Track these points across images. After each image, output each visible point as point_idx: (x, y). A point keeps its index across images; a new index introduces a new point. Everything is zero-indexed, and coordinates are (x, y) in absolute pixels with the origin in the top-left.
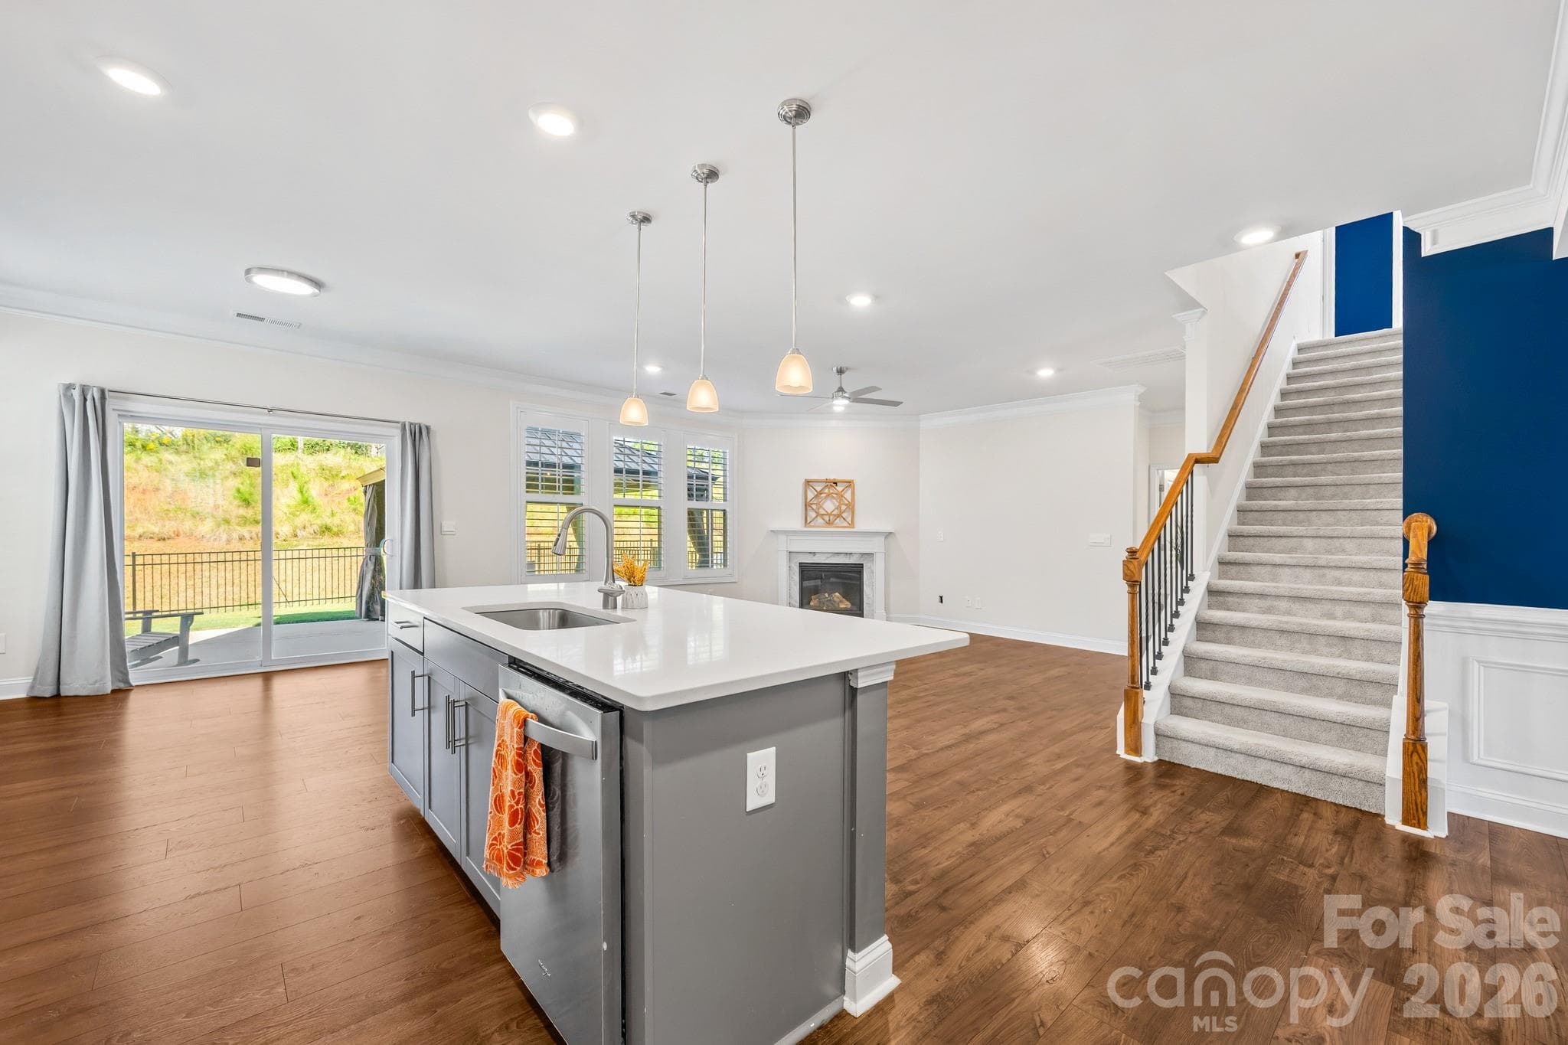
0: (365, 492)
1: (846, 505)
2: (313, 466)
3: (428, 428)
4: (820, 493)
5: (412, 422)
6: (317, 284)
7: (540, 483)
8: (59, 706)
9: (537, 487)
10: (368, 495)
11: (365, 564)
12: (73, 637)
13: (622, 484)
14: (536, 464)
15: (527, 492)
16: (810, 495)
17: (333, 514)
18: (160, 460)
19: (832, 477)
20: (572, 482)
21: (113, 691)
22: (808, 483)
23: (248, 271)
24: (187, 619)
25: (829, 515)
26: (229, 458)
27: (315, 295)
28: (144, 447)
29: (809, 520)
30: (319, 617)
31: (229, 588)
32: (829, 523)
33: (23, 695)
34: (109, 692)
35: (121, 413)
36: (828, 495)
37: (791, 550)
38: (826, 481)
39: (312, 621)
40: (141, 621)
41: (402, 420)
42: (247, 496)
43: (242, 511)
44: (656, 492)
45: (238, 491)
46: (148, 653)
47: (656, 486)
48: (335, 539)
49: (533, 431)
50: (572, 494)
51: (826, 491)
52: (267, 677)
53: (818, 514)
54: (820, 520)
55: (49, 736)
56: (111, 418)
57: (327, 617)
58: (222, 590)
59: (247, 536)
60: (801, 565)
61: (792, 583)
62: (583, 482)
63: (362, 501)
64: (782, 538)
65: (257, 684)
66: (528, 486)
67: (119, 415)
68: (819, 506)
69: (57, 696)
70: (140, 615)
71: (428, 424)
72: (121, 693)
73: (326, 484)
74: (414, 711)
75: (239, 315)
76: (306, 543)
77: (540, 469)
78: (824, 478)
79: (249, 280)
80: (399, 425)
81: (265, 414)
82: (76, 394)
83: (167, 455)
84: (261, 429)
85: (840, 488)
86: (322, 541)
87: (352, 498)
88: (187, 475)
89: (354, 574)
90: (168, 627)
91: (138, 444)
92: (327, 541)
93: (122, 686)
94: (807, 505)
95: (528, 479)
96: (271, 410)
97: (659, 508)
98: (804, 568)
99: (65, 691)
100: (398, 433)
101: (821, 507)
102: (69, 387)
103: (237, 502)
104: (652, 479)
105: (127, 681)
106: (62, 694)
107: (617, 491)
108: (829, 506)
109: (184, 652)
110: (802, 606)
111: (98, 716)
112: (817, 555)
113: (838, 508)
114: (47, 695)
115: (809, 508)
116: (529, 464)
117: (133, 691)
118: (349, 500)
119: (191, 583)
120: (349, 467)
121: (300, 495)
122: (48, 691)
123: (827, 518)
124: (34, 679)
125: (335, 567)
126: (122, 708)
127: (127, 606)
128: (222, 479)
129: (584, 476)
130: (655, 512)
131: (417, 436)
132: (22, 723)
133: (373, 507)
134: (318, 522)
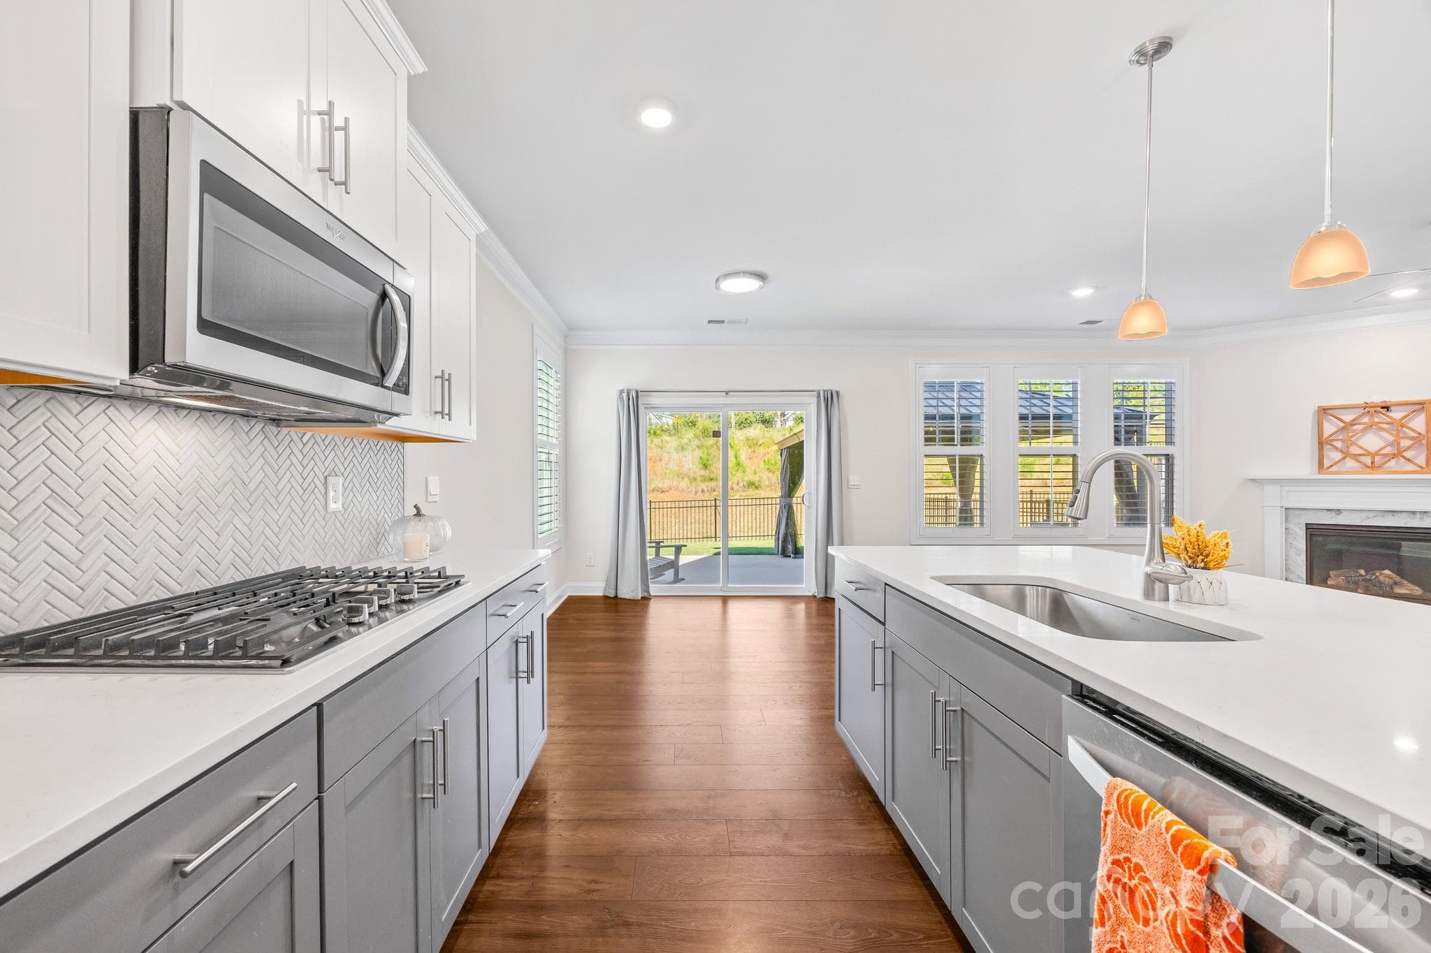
0: (781, 455)
1: (1412, 438)
2: (741, 438)
3: (838, 393)
4: (1353, 423)
5: (825, 389)
6: (761, 277)
7: (937, 436)
8: (616, 604)
9: (933, 440)
10: (784, 456)
11: (781, 511)
12: (623, 560)
13: (1027, 431)
14: (933, 418)
15: (926, 445)
16: (1329, 428)
17: (755, 473)
18: (662, 441)
19: (1378, 399)
20: (970, 432)
21: (642, 598)
22: (1324, 411)
23: (717, 280)
24: (678, 549)
25: (1373, 455)
26: (697, 437)
27: (761, 288)
28: (654, 433)
29: (1326, 463)
30: (750, 551)
31: (697, 525)
32: (1373, 467)
33: (601, 594)
34: (640, 598)
35: (646, 406)
36: (1370, 427)
37: (1288, 506)
38: (1366, 407)
39: (745, 554)
40: (654, 549)
41: (816, 388)
42: (706, 462)
43: (703, 472)
44: (1070, 438)
45: (701, 458)
46: (659, 571)
47: (1071, 431)
48: (756, 491)
49: (930, 386)
50: (970, 445)
51: (1366, 420)
52: (725, 599)
53: (1346, 455)
54: (1350, 464)
55: (613, 627)
56: (641, 408)
57: (755, 552)
58: (693, 526)
59: (706, 489)
60: (1309, 527)
61: (1292, 552)
62: (985, 432)
63: (778, 461)
64: (1272, 491)
65: (717, 605)
66: (927, 440)
67: (645, 408)
68: (1349, 442)
69: (616, 597)
70: (654, 545)
71: (837, 390)
72: (646, 599)
73: (750, 451)
74: (874, 685)
75: (709, 322)
76: (738, 494)
77: (938, 422)
78: (1361, 401)
79: (717, 288)
80: (815, 393)
81: (722, 396)
82: (625, 395)
83: (666, 438)
84: (721, 408)
85: (1396, 414)
86: (748, 492)
87: (766, 460)
88: (675, 449)
89: (774, 519)
90: (668, 554)
91: (652, 432)
92: (752, 492)
93: (646, 595)
94: (1322, 443)
95: (926, 433)
96: (727, 393)
97: (1074, 456)
98: (1312, 531)
99: (620, 595)
100: (814, 400)
101: (1354, 444)
102: (622, 392)
103: (700, 466)
104: (1064, 424)
105: (648, 592)
106: (619, 596)
107: (1023, 439)
108: (1372, 442)
109: (676, 573)
110: (1310, 581)
111: (635, 616)
112: (1344, 513)
113: (1396, 443)
114: (612, 596)
115: (1327, 447)
116: (927, 417)
117: (652, 600)
118: (764, 461)
119: (677, 521)
120: (764, 437)
121: (735, 459)
122: (612, 594)
123: (1368, 460)
124: (606, 584)
125: (758, 512)
126: (646, 612)
127: (648, 538)
128: (692, 451)
129: (987, 427)
130: (1070, 460)
131: (829, 400)
132: (600, 614)
133: (787, 466)
134: (746, 478)
